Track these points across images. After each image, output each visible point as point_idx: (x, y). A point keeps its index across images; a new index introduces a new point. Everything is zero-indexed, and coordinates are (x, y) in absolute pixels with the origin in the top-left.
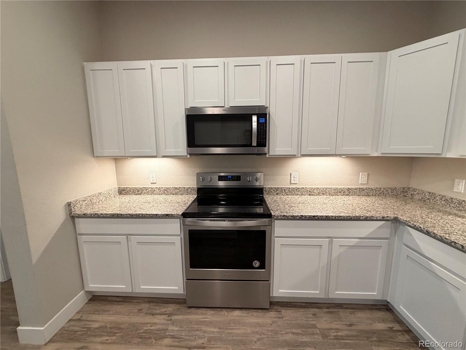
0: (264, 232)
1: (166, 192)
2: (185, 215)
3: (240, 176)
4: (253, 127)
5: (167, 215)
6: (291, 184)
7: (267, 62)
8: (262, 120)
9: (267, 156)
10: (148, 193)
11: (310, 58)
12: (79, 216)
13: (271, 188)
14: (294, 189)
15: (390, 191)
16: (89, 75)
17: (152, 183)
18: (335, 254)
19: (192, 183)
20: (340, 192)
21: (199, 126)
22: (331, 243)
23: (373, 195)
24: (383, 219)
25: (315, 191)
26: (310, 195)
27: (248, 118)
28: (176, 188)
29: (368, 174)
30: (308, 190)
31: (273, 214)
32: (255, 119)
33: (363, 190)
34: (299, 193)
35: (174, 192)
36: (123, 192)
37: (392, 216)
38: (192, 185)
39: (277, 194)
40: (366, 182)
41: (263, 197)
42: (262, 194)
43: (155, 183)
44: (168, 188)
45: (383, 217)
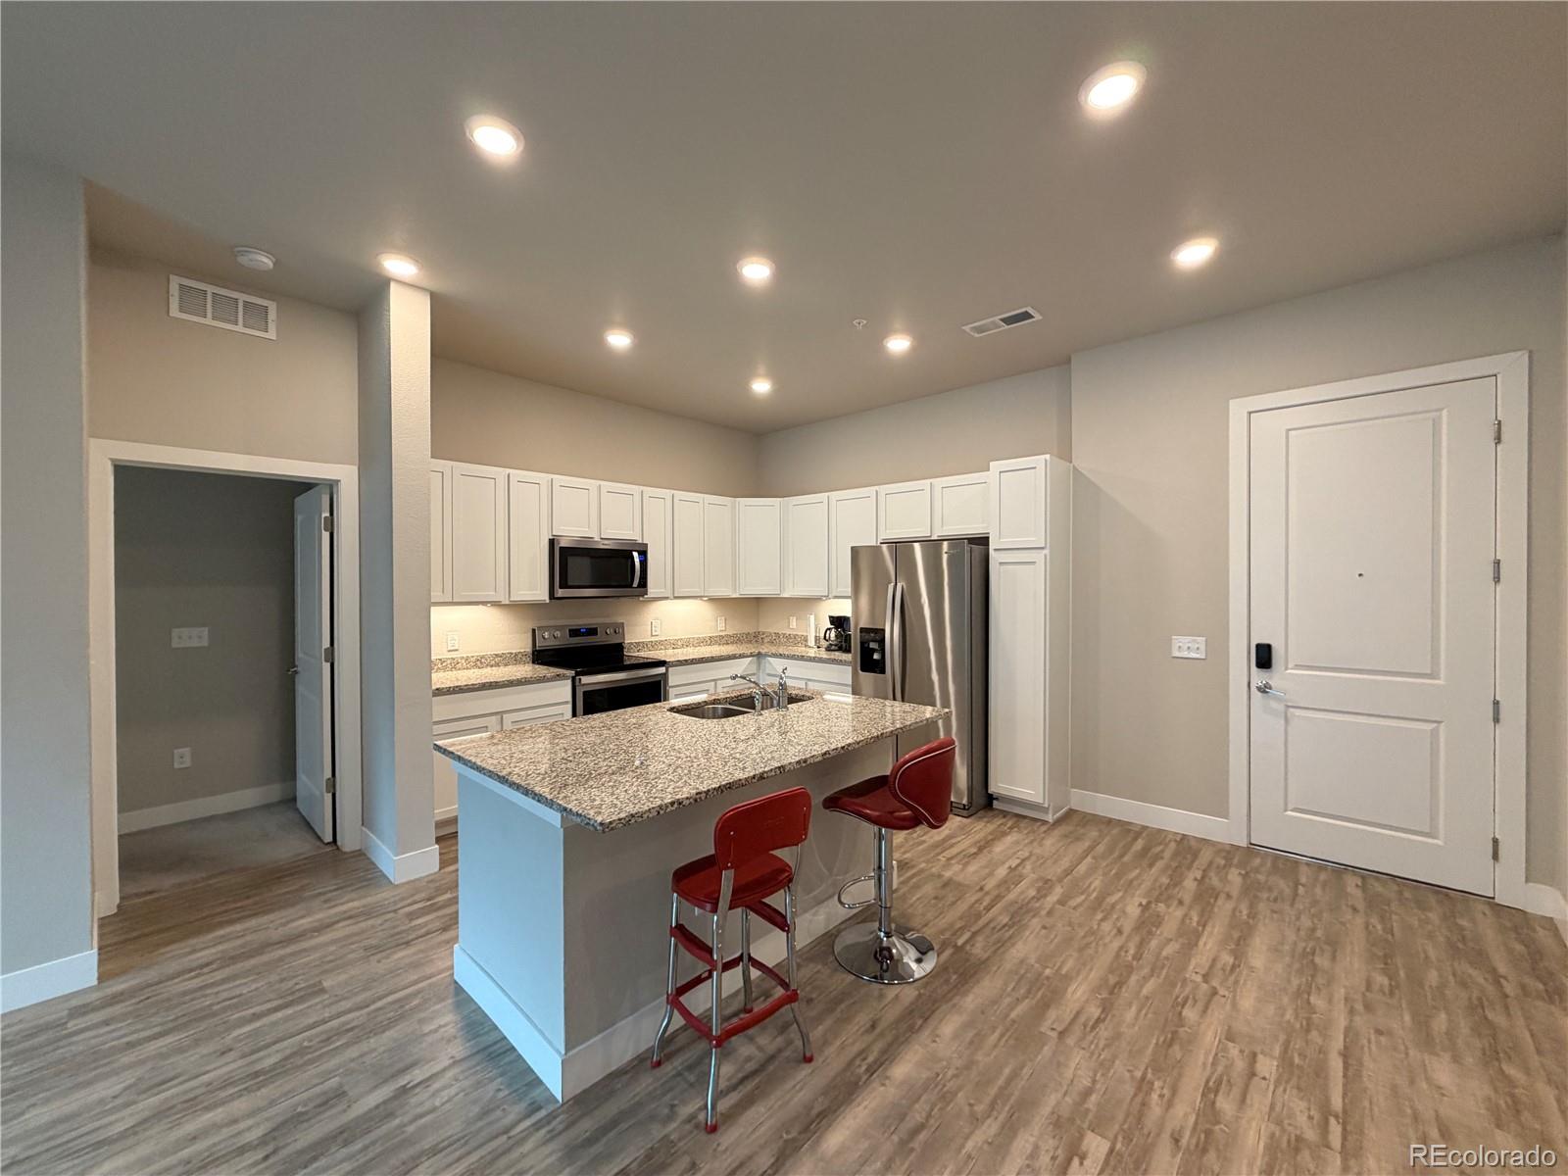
1: (478, 663)
3: (597, 629)
4: (636, 565)
6: (651, 636)
7: (640, 493)
8: (643, 558)
10: (445, 669)
11: (678, 495)
13: (632, 643)
14: (657, 641)
17: (451, 651)
19: (525, 646)
23: (731, 642)
27: (627, 555)
28: (496, 656)
29: (725, 620)
32: (635, 554)
33: (723, 637)
34: (663, 647)
35: (492, 662)
38: (522, 647)
40: (724, 629)
42: (622, 652)
43: (456, 651)
44: (481, 657)
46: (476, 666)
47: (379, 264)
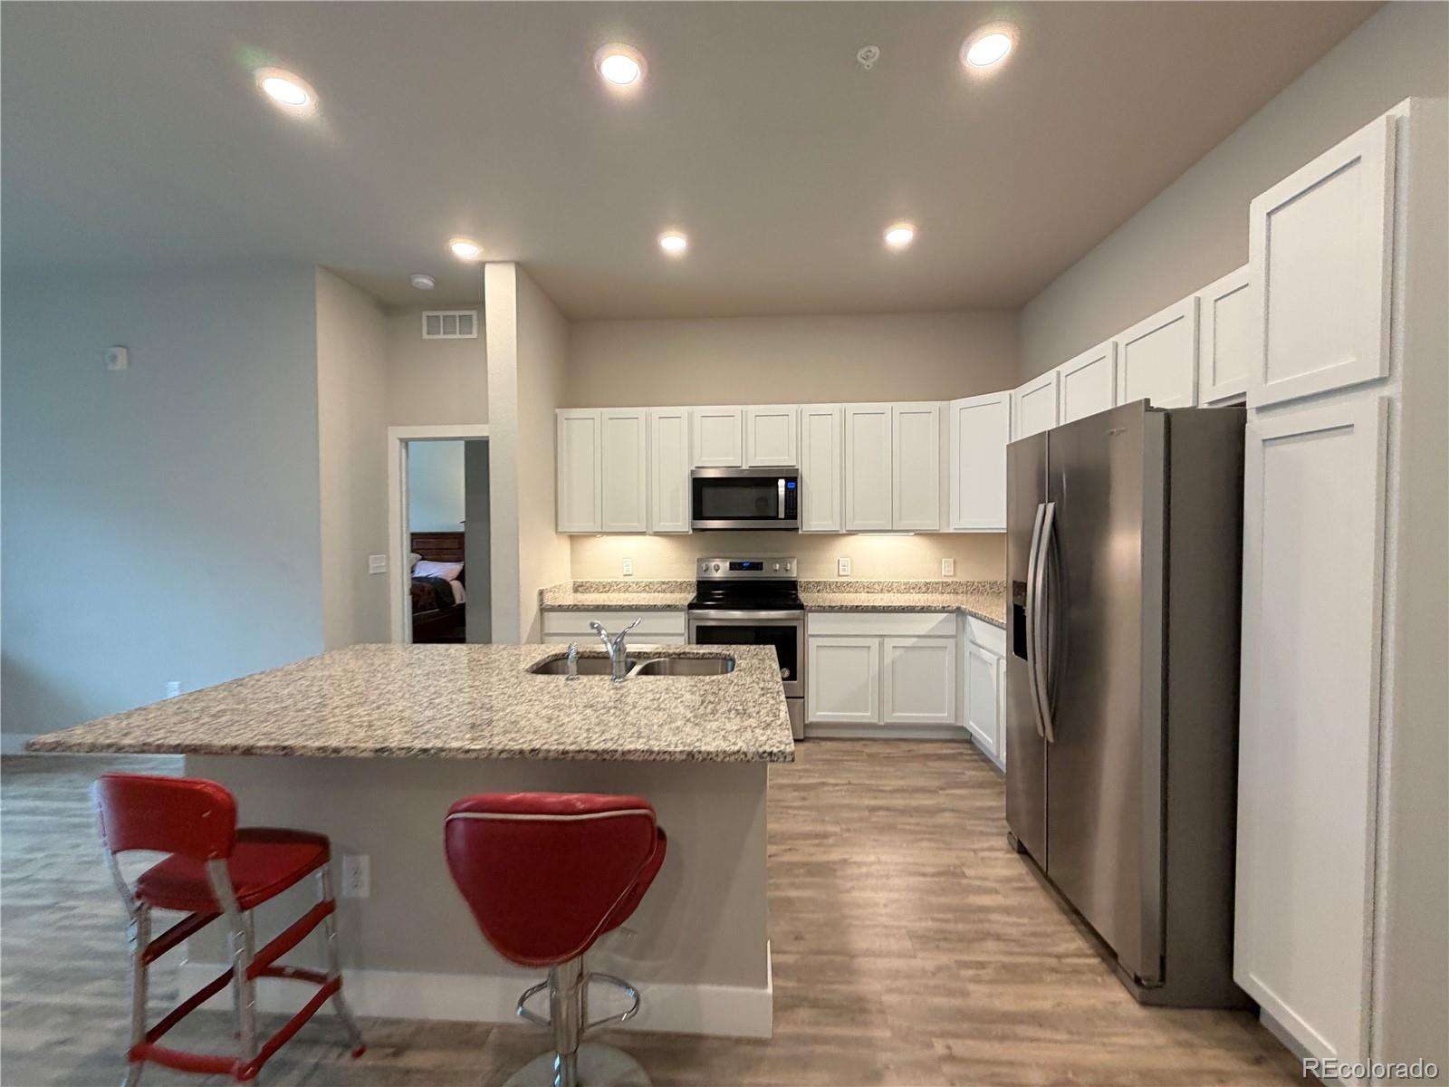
0: (794, 628)
1: (647, 588)
2: (691, 606)
3: (762, 563)
4: (780, 493)
5: (669, 606)
6: (839, 575)
7: (797, 412)
8: (792, 485)
9: (800, 532)
10: (619, 590)
11: (852, 407)
12: (553, 609)
13: (810, 582)
14: (844, 583)
15: (987, 586)
16: (563, 425)
17: (626, 575)
18: (888, 660)
19: (690, 576)
20: (913, 588)
21: (708, 493)
22: (881, 645)
23: (963, 592)
24: (943, 610)
25: (876, 586)
26: (868, 592)
27: (772, 482)
28: (663, 583)
29: (954, 562)
30: (866, 584)
31: (805, 604)
32: (781, 483)
33: (948, 585)
34: (852, 590)
35: (660, 589)
36: (580, 589)
37: (955, 606)
38: (688, 578)
39: (818, 591)
40: (952, 574)
41: (796, 594)
42: (796, 590)
43: (630, 575)
44: (650, 583)
45: (944, 607)
46: (644, 590)
47: (450, 253)
